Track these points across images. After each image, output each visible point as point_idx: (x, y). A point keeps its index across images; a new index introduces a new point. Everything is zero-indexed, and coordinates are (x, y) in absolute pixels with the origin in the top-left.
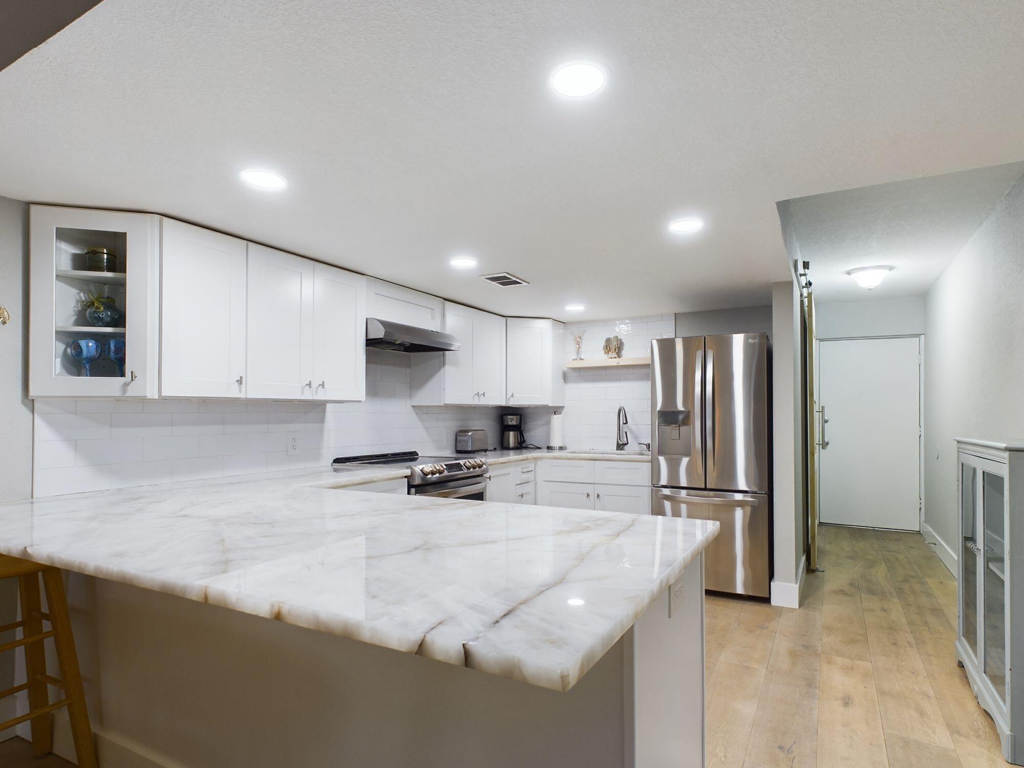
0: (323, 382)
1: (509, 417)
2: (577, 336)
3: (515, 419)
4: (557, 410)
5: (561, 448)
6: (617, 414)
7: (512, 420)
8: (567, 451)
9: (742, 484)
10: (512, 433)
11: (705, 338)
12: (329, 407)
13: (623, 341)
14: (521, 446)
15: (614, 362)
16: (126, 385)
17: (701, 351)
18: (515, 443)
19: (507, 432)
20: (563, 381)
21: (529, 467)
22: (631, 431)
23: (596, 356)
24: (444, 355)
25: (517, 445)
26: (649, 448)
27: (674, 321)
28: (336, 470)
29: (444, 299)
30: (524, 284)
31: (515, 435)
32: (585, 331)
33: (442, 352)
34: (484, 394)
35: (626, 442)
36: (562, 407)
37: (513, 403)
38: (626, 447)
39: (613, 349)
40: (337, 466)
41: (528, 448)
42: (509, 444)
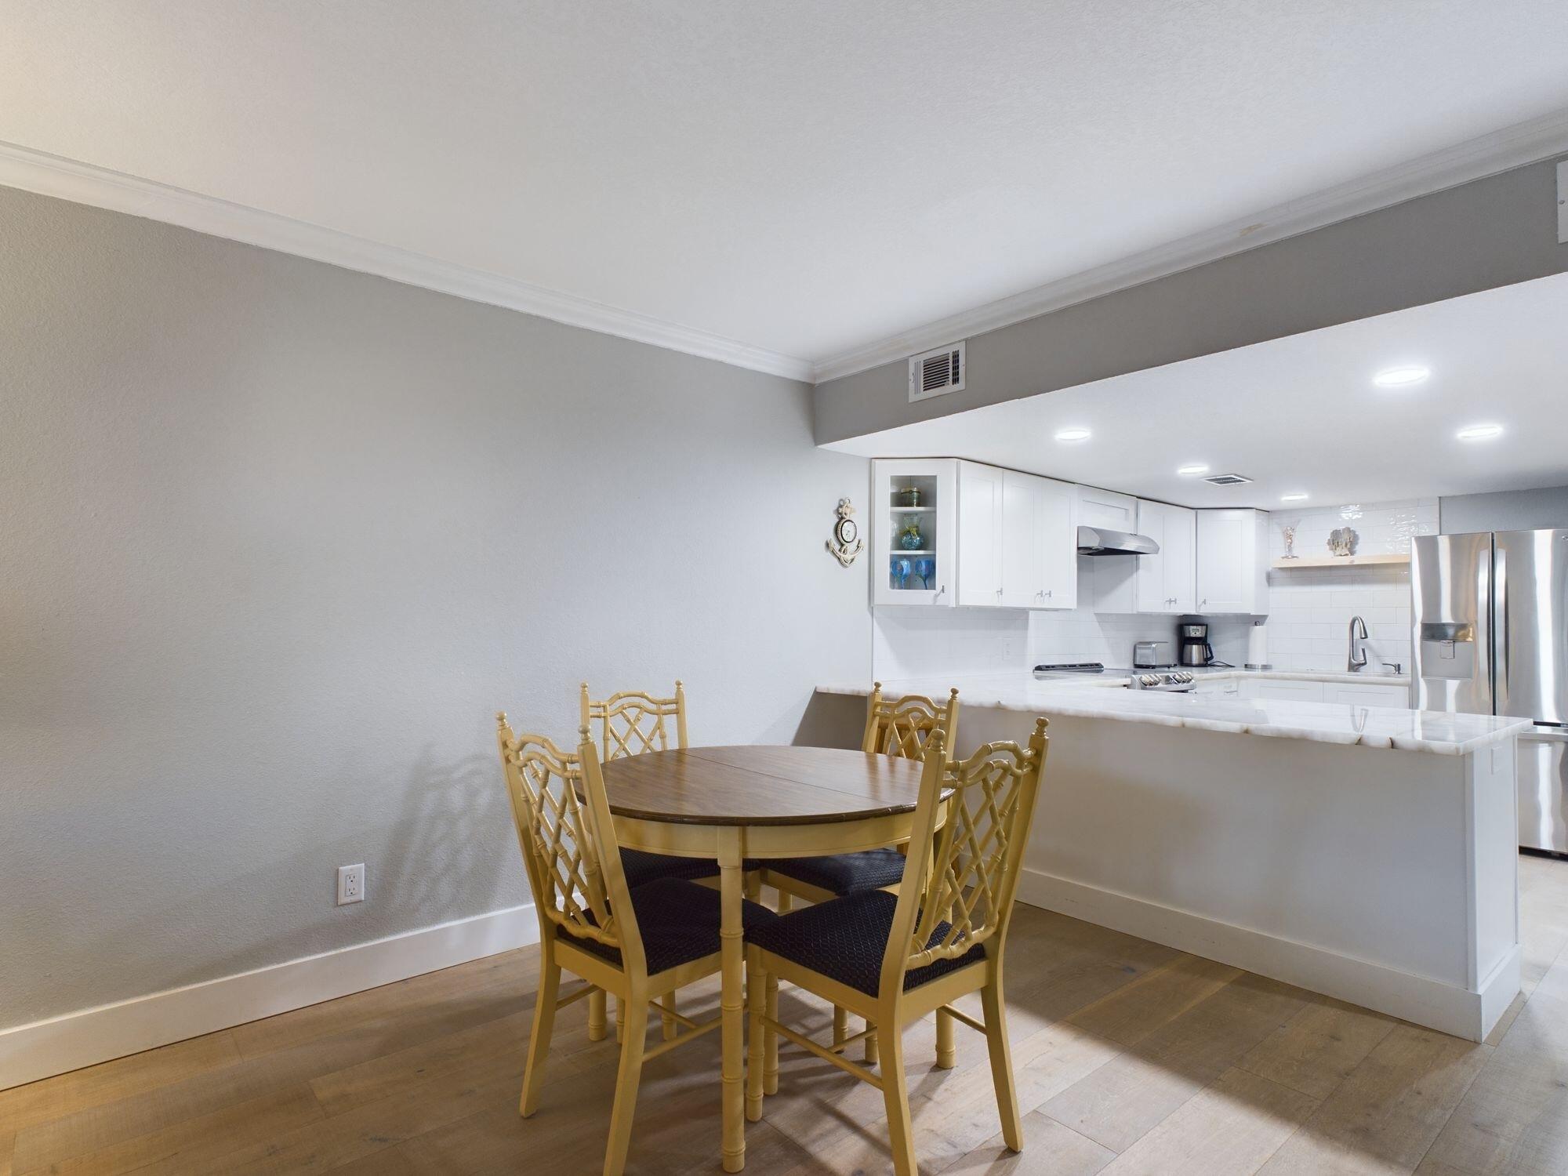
0: (1050, 592)
1: (1192, 627)
2: (1289, 528)
3: (1200, 630)
4: (1258, 620)
5: (1265, 667)
6: (1348, 627)
7: (1195, 632)
8: (1273, 670)
9: (1549, 714)
10: (1195, 647)
11: (1493, 534)
12: (1031, 614)
13: (1357, 533)
14: (1207, 662)
15: (1345, 561)
16: (936, 596)
17: (1487, 551)
18: (1199, 658)
19: (1189, 646)
20: (1266, 584)
21: (1231, 686)
22: (1371, 648)
23: (1316, 552)
24: (1137, 559)
25: (1202, 662)
26: (1399, 669)
27: (1438, 507)
28: (1038, 678)
29: (1138, 497)
30: (1248, 481)
31: (1199, 649)
32: (1299, 521)
33: (1135, 556)
34: (1175, 601)
35: (1364, 662)
36: (1265, 617)
37: (1203, 611)
38: (1362, 668)
39: (1344, 545)
40: (1039, 673)
41: (1214, 666)
42: (1191, 661)
